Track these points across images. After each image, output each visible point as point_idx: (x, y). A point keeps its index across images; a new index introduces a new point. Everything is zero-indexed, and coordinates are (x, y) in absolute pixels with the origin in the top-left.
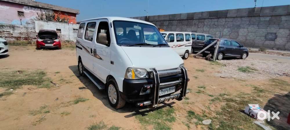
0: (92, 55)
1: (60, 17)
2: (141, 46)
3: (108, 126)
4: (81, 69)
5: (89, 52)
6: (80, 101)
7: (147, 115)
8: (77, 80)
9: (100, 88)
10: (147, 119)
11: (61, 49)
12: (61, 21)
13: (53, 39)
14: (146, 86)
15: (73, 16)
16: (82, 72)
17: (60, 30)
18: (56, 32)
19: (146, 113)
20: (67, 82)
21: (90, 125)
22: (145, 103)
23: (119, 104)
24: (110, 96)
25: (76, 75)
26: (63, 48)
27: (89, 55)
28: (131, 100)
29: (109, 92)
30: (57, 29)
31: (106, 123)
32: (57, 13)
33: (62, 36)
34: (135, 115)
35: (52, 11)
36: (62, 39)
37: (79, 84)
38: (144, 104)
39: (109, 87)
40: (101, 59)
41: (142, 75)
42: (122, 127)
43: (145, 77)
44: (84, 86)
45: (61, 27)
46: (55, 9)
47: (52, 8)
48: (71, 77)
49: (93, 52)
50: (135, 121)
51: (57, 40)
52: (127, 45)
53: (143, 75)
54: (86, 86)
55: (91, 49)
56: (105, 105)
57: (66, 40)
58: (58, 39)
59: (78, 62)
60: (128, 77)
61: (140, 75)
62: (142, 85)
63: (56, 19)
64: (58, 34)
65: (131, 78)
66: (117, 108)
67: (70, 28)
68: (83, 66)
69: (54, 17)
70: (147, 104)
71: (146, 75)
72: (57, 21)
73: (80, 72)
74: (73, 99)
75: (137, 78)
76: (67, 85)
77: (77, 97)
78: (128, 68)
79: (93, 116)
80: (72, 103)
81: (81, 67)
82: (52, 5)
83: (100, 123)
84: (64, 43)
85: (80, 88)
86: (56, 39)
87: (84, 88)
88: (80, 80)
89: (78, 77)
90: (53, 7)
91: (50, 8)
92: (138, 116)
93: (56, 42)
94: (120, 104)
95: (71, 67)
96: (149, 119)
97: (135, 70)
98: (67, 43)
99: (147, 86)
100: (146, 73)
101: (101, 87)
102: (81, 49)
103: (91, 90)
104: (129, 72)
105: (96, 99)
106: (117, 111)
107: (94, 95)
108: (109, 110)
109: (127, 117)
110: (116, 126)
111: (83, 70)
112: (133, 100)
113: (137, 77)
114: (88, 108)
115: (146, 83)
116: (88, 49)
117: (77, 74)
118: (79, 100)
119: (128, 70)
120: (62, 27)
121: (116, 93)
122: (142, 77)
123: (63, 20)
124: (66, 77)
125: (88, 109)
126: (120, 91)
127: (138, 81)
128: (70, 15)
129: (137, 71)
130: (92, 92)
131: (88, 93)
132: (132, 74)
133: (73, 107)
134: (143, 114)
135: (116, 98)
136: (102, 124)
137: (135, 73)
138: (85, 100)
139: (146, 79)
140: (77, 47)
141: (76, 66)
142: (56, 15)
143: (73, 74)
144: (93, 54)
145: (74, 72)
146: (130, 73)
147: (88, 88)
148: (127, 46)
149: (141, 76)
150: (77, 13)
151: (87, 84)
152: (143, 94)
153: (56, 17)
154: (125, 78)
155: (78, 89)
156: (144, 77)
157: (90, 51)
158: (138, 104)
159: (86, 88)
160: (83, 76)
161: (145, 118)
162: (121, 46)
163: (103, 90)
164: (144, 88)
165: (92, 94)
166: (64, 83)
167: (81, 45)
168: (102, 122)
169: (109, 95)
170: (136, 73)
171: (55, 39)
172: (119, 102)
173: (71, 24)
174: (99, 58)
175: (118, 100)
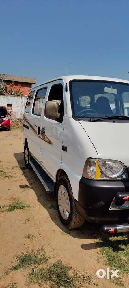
0: (40, 137)
1: (12, 89)
2: (116, 120)
3: (49, 261)
4: (27, 158)
5: (36, 133)
6: (17, 207)
7: (123, 249)
8: (21, 173)
9: (47, 189)
10: (124, 258)
11: (10, 130)
12: (14, 94)
13: (2, 117)
14: (120, 196)
15: (28, 87)
16: (27, 162)
17: (11, 106)
18: (5, 108)
19: (122, 247)
20: (7, 175)
21: (22, 253)
22: (119, 227)
23: (73, 222)
24: (61, 205)
25: (20, 166)
26: (13, 128)
27: (36, 136)
28: (92, 218)
29: (59, 198)
30: (8, 105)
31: (47, 255)
32: (9, 85)
33: (13, 113)
34: (100, 247)
35: (3, 83)
36: (13, 117)
37: (21, 180)
38: (116, 230)
39: (60, 189)
40: (50, 142)
41: (114, 174)
42: (73, 267)
43: (121, 176)
44: (28, 184)
45: (12, 101)
46: (7, 80)
47: (4, 78)
48: (13, 168)
49: (40, 132)
50: (100, 260)
51: (5, 119)
52: (89, 119)
53: (117, 172)
54: (31, 184)
55: (39, 128)
56: (52, 219)
57: (18, 118)
58: (7, 116)
59: (25, 147)
60: (88, 174)
61: (111, 173)
62: (113, 192)
63: (9, 92)
64: (9, 111)
65: (93, 177)
66: (70, 228)
67: (23, 103)
68: (29, 154)
69: (6, 90)
70: (122, 229)
71: (123, 174)
72: (8, 94)
73: (26, 162)
74: (8, 203)
75: (105, 178)
76: (6, 180)
77: (14, 200)
78: (89, 158)
79: (29, 237)
80: (6, 208)
81: (27, 154)
82: (4, 75)
83: (39, 251)
84: (15, 123)
85: (21, 187)
86: (5, 117)
87: (27, 186)
88: (24, 173)
89: (23, 169)
90: (5, 76)
91: (2, 79)
92: (107, 249)
93: (4, 121)
94: (75, 222)
95: (16, 155)
96: (126, 259)
97: (101, 164)
98: (18, 123)
99: (124, 195)
100: (122, 170)
101: (49, 187)
102: (28, 128)
103: (36, 191)
104: (90, 166)
105: (41, 206)
106: (69, 234)
107: (38, 200)
108: (57, 228)
109: (85, 247)
110: (64, 263)
111: (29, 159)
112: (96, 219)
113: (106, 176)
114: (25, 221)
115: (122, 188)
116: (35, 128)
117: (22, 164)
118: (16, 205)
119: (89, 162)
120: (14, 102)
121: (68, 201)
122: (114, 176)
123: (16, 93)
124: (7, 168)
125: (25, 223)
126: (74, 199)
127: (106, 184)
128: (24, 86)
129: (104, 164)
130: (36, 194)
131: (31, 196)
132: (95, 170)
133: (5, 215)
134: (116, 247)
135: (69, 210)
136: (41, 254)
137: (100, 169)
138: (25, 207)
139: (123, 181)
140: (24, 125)
141: (22, 153)
142: (8, 86)
143: (18, 165)
144: (40, 135)
145: (18, 162)
146: (92, 168)
147: (32, 188)
148: (91, 121)
149: (112, 175)
150: (32, 82)
151: (32, 181)
152: (115, 209)
153: (8, 90)
154: (83, 177)
155: (19, 187)
156: (118, 177)
157: (37, 130)
158: (106, 228)
159: (30, 186)
160: (29, 169)
161: (118, 257)
162: (79, 120)
163: (52, 192)
164: (118, 198)
165: (37, 198)
166: (3, 176)
167: (28, 123)
168: (42, 251)
169: (60, 202)
170: (103, 169)
171: (3, 118)
172: (74, 219)
173: (24, 97)
174: (48, 141)
175: (71, 214)
